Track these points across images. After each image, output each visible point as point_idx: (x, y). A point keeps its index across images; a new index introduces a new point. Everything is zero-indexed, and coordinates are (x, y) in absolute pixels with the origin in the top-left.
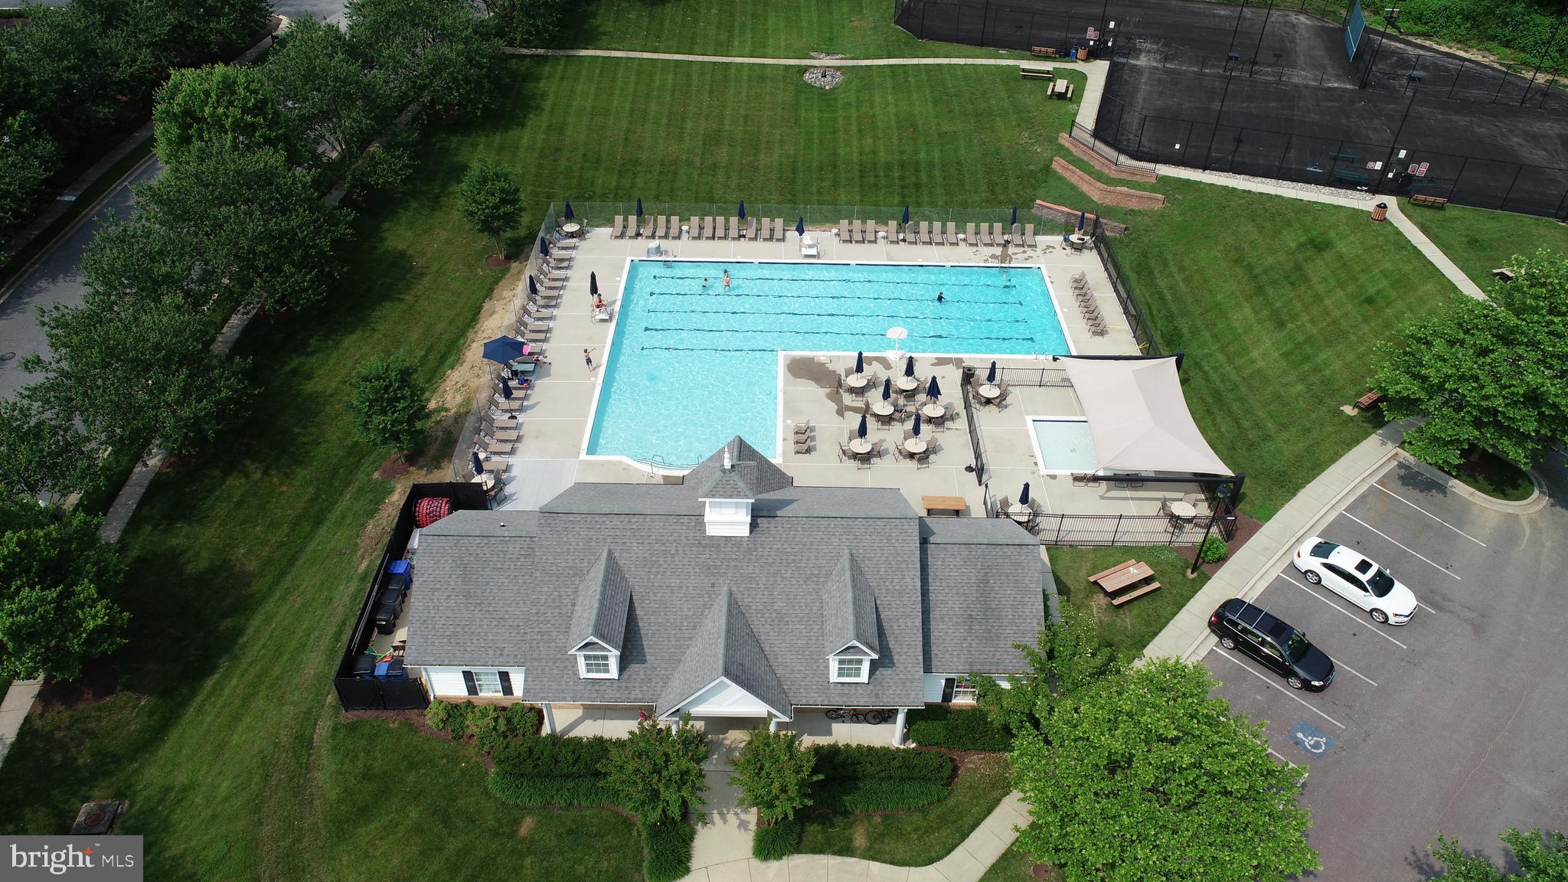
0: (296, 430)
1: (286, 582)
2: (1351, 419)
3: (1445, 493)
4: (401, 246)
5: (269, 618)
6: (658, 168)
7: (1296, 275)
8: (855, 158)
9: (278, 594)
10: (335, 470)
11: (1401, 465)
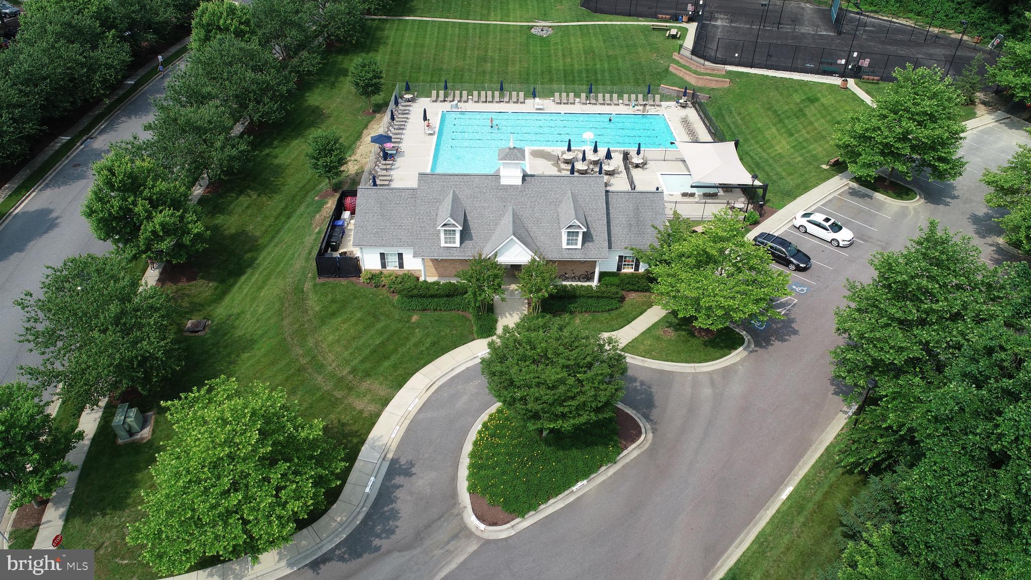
0: (272, 179)
1: (276, 240)
2: (826, 170)
3: (872, 199)
4: (317, 104)
5: (269, 254)
6: (453, 72)
7: (800, 113)
8: (561, 68)
9: (273, 244)
10: (294, 196)
11: (850, 188)
